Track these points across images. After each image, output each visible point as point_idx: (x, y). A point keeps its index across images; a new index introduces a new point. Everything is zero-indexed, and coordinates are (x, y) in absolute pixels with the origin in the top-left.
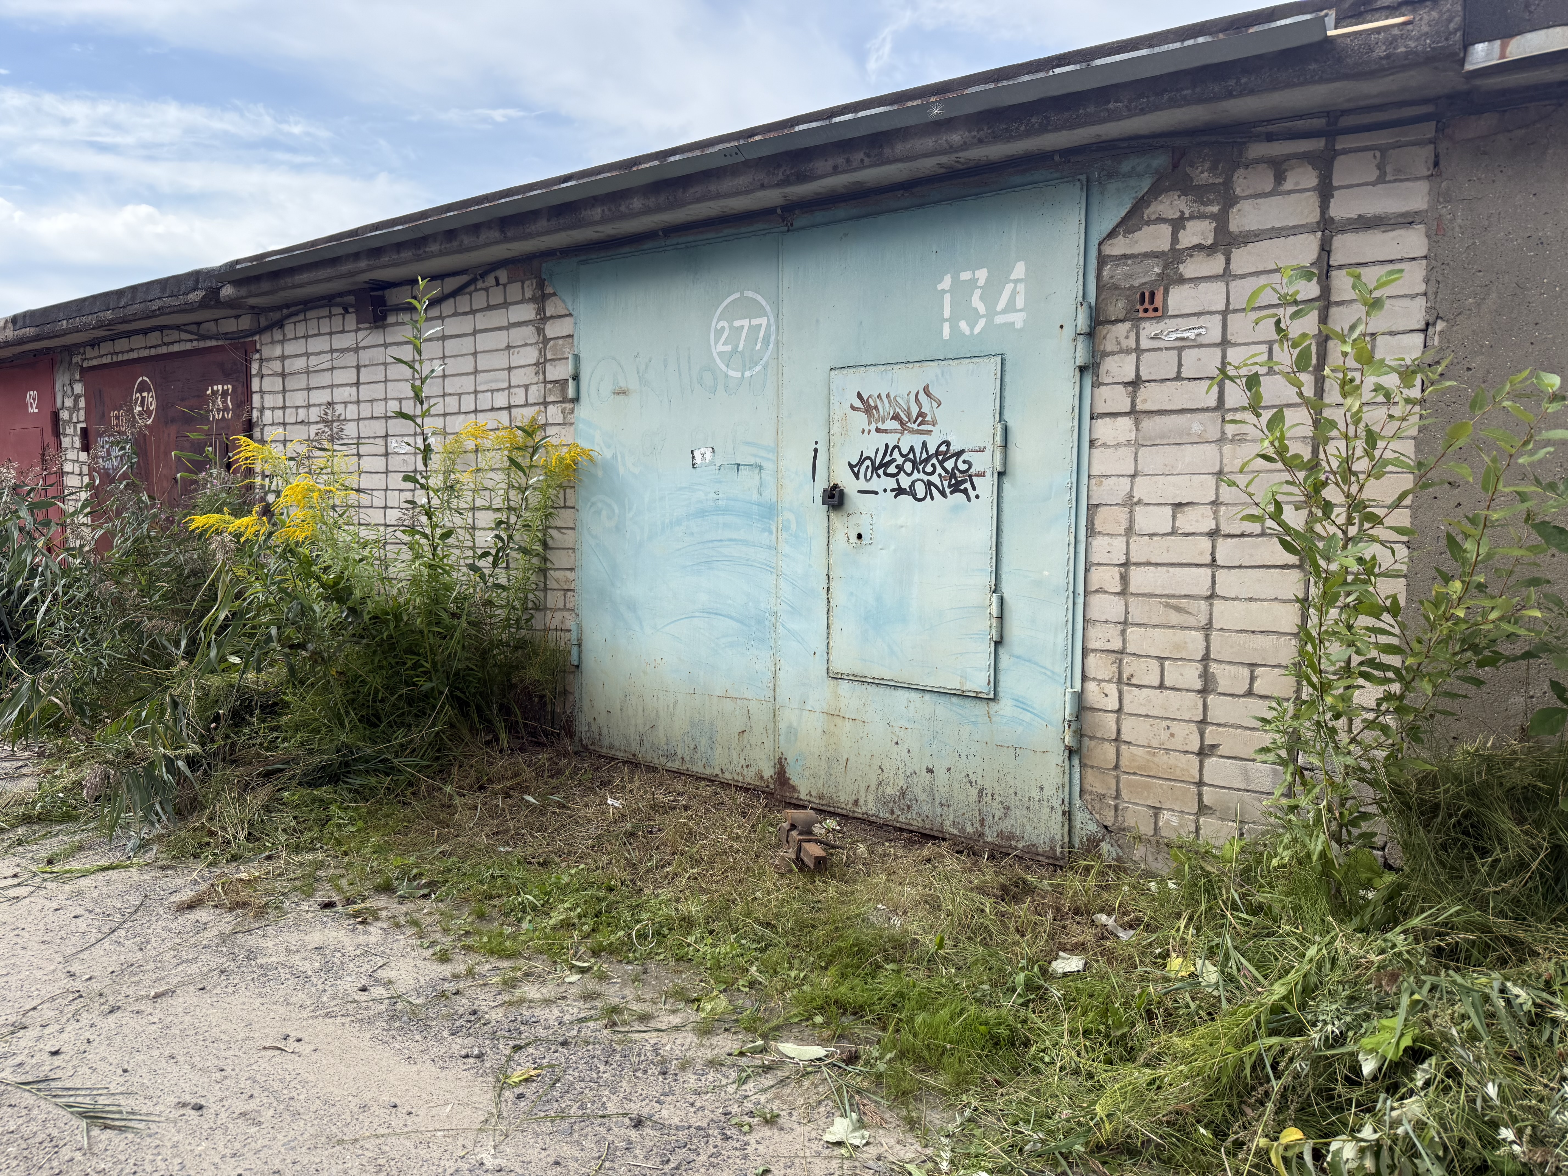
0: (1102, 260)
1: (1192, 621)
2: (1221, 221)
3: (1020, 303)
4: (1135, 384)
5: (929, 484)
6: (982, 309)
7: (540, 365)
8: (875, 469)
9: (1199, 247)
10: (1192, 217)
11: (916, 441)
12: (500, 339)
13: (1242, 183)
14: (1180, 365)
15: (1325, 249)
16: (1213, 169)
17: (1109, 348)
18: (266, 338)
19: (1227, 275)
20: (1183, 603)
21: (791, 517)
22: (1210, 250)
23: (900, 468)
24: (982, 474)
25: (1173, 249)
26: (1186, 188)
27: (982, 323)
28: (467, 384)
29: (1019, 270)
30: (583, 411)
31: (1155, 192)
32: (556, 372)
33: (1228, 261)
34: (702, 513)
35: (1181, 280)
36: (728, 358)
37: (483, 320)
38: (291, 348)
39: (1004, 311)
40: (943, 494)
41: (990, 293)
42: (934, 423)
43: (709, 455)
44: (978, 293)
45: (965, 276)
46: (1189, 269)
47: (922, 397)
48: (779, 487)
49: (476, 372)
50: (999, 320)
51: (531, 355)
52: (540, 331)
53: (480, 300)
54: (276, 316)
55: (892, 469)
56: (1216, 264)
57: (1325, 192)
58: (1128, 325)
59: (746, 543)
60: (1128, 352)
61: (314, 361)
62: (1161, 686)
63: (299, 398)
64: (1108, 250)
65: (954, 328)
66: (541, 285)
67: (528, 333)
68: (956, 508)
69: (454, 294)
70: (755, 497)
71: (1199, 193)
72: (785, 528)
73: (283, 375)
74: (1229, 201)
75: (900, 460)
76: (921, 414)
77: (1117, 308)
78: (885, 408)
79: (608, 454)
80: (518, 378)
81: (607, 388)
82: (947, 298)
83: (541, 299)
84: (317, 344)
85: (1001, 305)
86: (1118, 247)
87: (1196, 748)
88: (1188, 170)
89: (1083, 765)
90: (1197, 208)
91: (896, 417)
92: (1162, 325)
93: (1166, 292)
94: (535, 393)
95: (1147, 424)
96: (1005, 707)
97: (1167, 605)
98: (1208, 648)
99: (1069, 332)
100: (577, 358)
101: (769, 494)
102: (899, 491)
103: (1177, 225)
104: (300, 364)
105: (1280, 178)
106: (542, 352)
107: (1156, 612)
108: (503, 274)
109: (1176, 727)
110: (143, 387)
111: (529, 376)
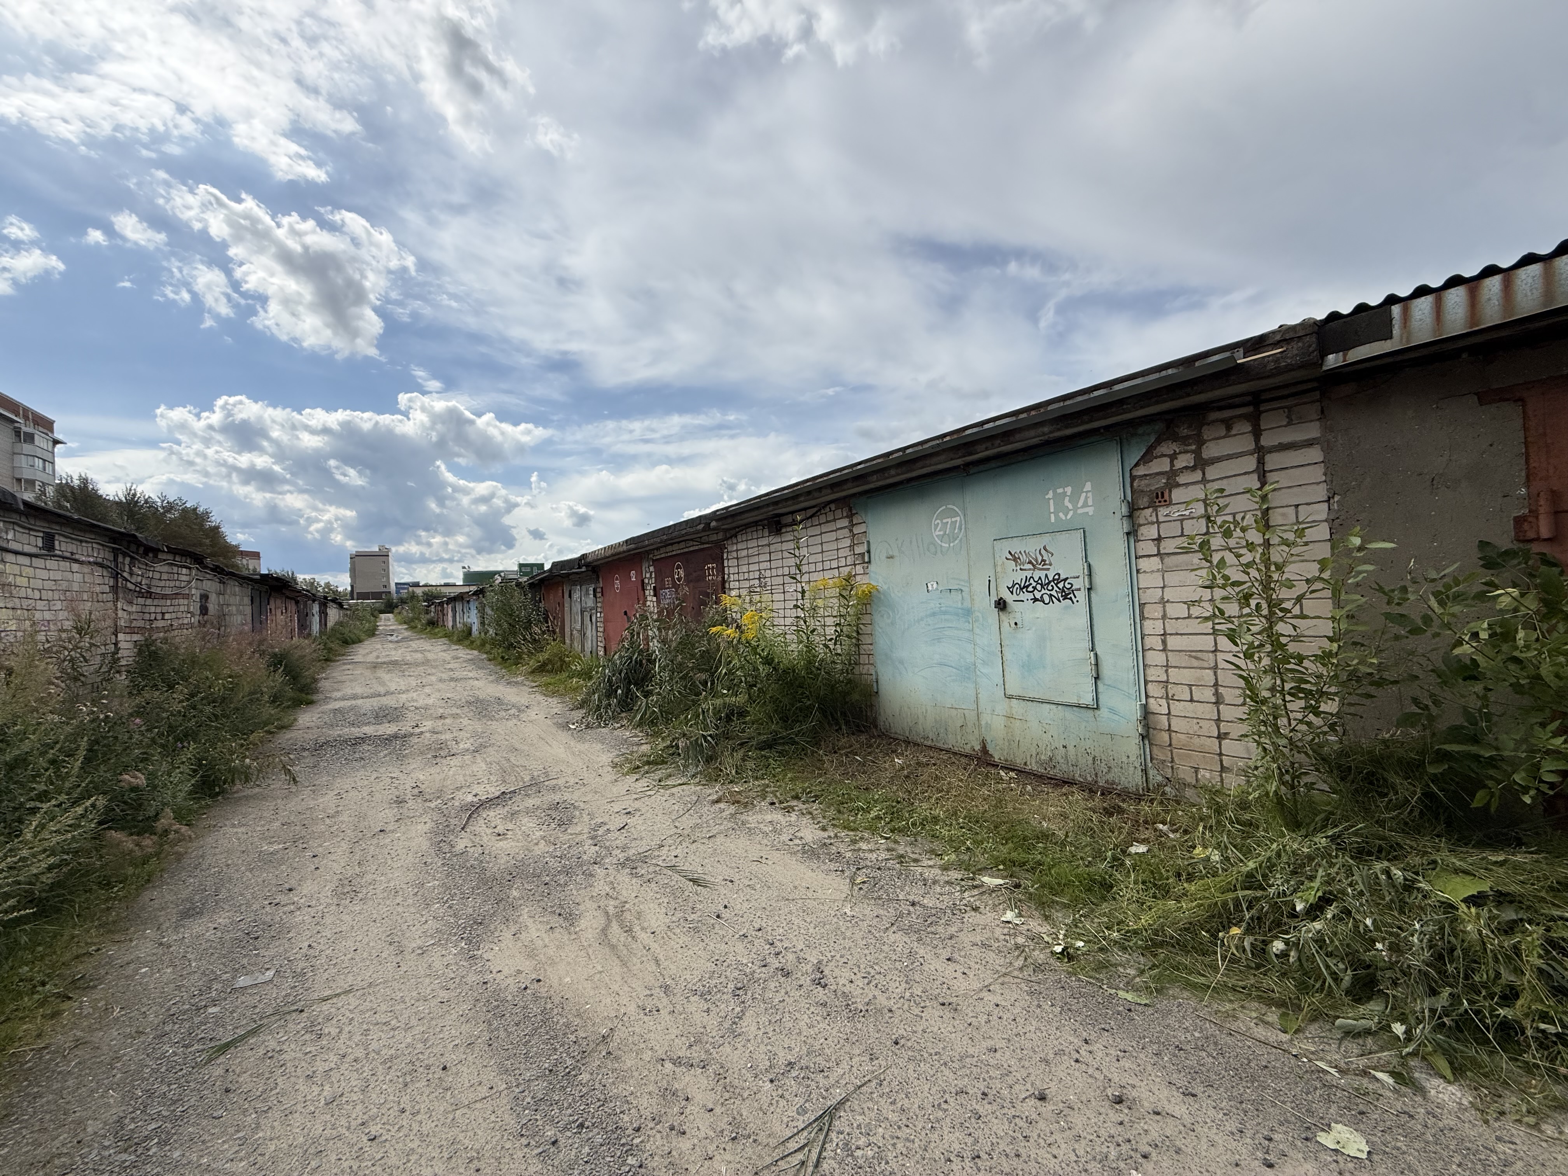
0: (1133, 478)
1: (1206, 665)
2: (1198, 453)
3: (1090, 502)
4: (1159, 539)
5: (1051, 596)
6: (1070, 507)
7: (852, 547)
8: (1021, 589)
9: (1186, 468)
10: (1180, 453)
11: (1042, 574)
12: (833, 536)
13: (1207, 433)
14: (1182, 529)
15: (1261, 462)
16: (1189, 427)
17: (1141, 522)
18: (730, 542)
19: (1204, 481)
20: (1199, 655)
21: (980, 615)
22: (1193, 468)
23: (1035, 588)
24: (1079, 590)
25: (1171, 469)
26: (1175, 438)
27: (1071, 513)
28: (819, 557)
29: (1088, 486)
30: (872, 567)
31: (1159, 441)
32: (859, 550)
33: (1204, 474)
34: (934, 614)
35: (1178, 485)
36: (941, 538)
37: (824, 528)
38: (740, 546)
39: (1082, 507)
40: (1059, 600)
41: (1074, 499)
42: (1050, 564)
43: (935, 585)
44: (1067, 499)
45: (1060, 491)
46: (1181, 479)
47: (1043, 552)
48: (972, 600)
49: (822, 552)
50: (1080, 511)
51: (848, 542)
52: (851, 531)
53: (823, 519)
54: (733, 532)
55: (1030, 589)
56: (1197, 476)
57: (1257, 433)
58: (1151, 510)
59: (957, 629)
60: (1153, 523)
61: (750, 551)
62: (1192, 700)
63: (744, 569)
64: (1135, 473)
65: (1057, 516)
66: (850, 510)
67: (846, 532)
68: (1067, 607)
69: (811, 517)
70: (960, 605)
71: (1184, 440)
72: (977, 621)
73: (737, 558)
74: (1201, 443)
75: (1034, 584)
76: (1043, 560)
77: (1144, 501)
78: (1024, 558)
79: (885, 587)
80: (842, 553)
81: (883, 556)
82: (1052, 502)
83: (850, 516)
84: (752, 544)
85: (1080, 504)
86: (1141, 471)
87: (1216, 735)
88: (1176, 429)
89: (1151, 744)
90: (1182, 448)
91: (1030, 562)
92: (1170, 509)
93: (1170, 492)
94: (850, 560)
95: (1167, 560)
96: (1104, 712)
97: (1190, 656)
98: (1216, 679)
99: (1118, 516)
100: (868, 542)
101: (967, 604)
102: (1035, 600)
103: (1173, 457)
104: (744, 553)
105: (1229, 428)
106: (853, 540)
107: (1184, 660)
108: (833, 507)
109: (1202, 723)
110: (679, 567)
111: (847, 552)
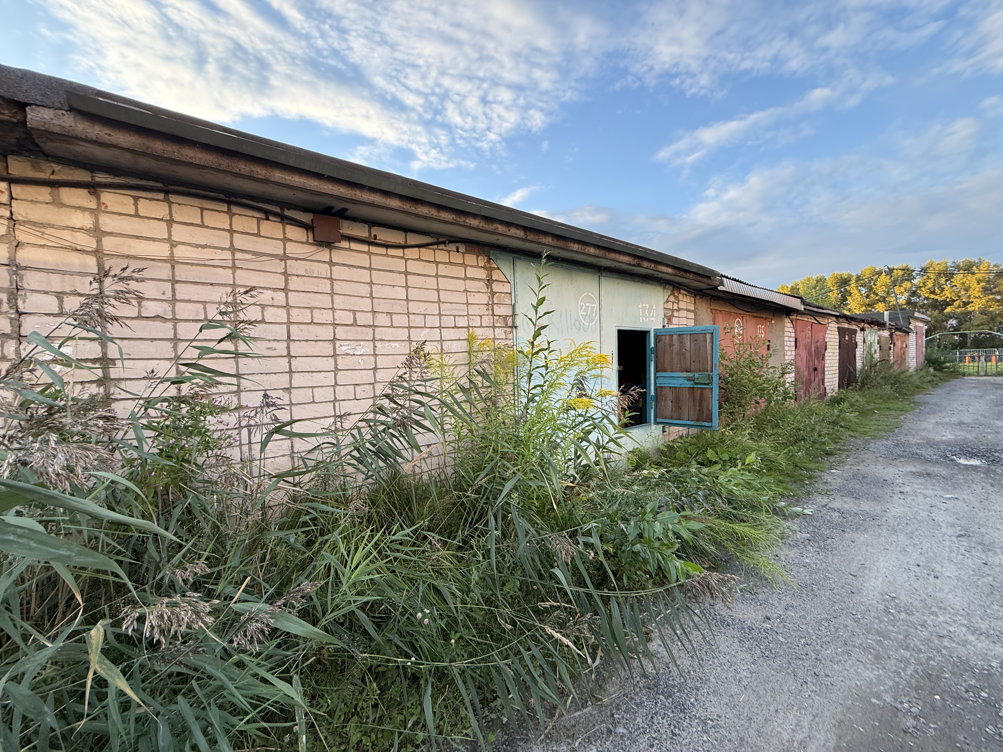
2: (678, 305)
3: (654, 315)
6: (648, 315)
7: (490, 305)
9: (676, 310)
10: (675, 302)
12: (459, 285)
13: (680, 297)
15: (687, 314)
16: (677, 292)
19: (678, 317)
25: (673, 309)
27: (648, 319)
28: (432, 308)
30: (519, 333)
31: (671, 294)
32: (500, 311)
33: (678, 314)
36: (585, 317)
37: (443, 270)
44: (647, 310)
45: (644, 305)
46: (675, 314)
49: (439, 302)
50: (651, 319)
51: (483, 299)
52: (489, 286)
57: (687, 303)
65: (642, 319)
66: (489, 262)
67: (481, 286)
74: (679, 301)
77: (666, 320)
80: (473, 310)
82: (641, 310)
83: (489, 269)
85: (651, 315)
86: (666, 306)
93: (672, 318)
94: (487, 321)
106: (491, 298)
108: (462, 246)
111: (483, 310)
